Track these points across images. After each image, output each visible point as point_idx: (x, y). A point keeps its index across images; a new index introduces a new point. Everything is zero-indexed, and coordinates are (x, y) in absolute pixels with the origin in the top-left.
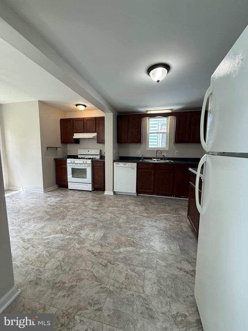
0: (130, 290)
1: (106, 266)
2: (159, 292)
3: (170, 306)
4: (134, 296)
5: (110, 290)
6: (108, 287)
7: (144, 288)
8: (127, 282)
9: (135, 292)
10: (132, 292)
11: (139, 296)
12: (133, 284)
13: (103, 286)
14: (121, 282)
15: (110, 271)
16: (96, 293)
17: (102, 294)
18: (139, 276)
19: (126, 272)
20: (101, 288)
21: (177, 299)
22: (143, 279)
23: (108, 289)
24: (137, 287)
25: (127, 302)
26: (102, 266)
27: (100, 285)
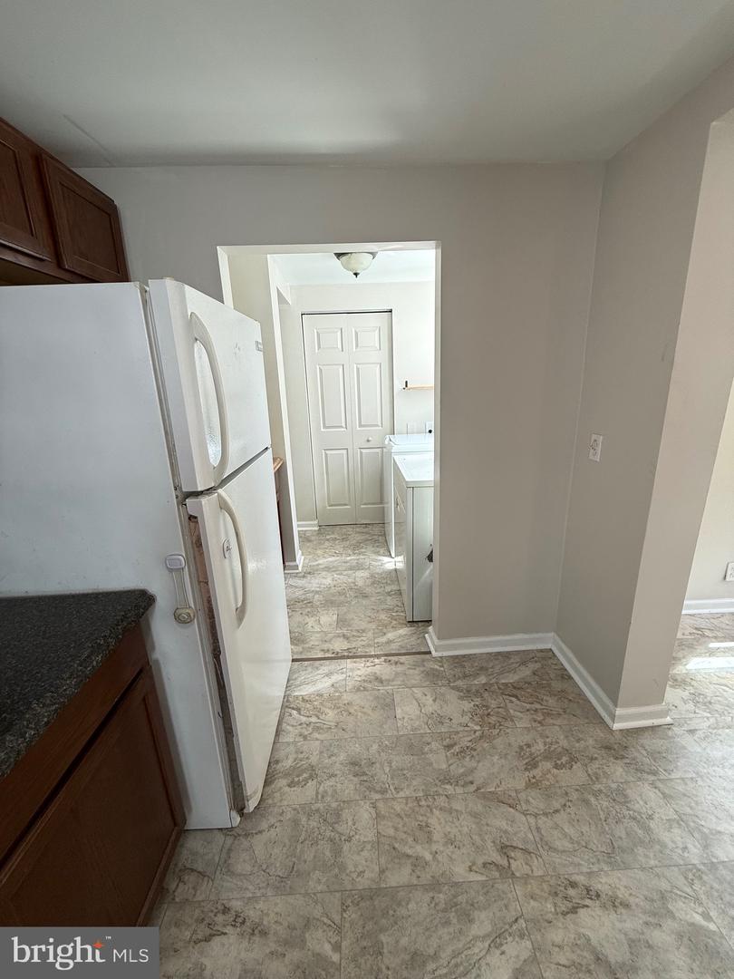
0: (407, 798)
1: (504, 849)
2: (338, 816)
3: (317, 793)
4: (395, 789)
5: (451, 785)
6: (459, 790)
7: (374, 816)
8: (421, 818)
9: (394, 799)
10: (401, 794)
11: (383, 791)
12: (403, 816)
13: (472, 788)
14: (437, 812)
15: (480, 835)
16: (476, 769)
17: (462, 771)
18: (394, 848)
19: (434, 847)
20: (472, 783)
21: (298, 813)
22: (382, 839)
23: (457, 785)
24: (392, 811)
25: (405, 772)
26: (515, 845)
27: (478, 789)
